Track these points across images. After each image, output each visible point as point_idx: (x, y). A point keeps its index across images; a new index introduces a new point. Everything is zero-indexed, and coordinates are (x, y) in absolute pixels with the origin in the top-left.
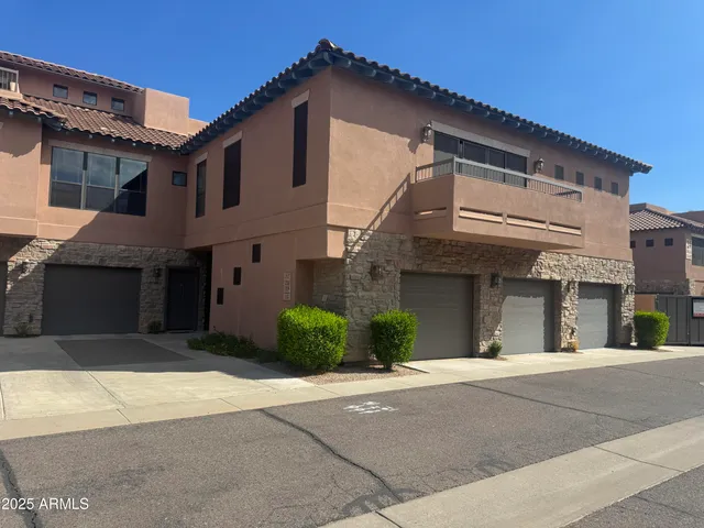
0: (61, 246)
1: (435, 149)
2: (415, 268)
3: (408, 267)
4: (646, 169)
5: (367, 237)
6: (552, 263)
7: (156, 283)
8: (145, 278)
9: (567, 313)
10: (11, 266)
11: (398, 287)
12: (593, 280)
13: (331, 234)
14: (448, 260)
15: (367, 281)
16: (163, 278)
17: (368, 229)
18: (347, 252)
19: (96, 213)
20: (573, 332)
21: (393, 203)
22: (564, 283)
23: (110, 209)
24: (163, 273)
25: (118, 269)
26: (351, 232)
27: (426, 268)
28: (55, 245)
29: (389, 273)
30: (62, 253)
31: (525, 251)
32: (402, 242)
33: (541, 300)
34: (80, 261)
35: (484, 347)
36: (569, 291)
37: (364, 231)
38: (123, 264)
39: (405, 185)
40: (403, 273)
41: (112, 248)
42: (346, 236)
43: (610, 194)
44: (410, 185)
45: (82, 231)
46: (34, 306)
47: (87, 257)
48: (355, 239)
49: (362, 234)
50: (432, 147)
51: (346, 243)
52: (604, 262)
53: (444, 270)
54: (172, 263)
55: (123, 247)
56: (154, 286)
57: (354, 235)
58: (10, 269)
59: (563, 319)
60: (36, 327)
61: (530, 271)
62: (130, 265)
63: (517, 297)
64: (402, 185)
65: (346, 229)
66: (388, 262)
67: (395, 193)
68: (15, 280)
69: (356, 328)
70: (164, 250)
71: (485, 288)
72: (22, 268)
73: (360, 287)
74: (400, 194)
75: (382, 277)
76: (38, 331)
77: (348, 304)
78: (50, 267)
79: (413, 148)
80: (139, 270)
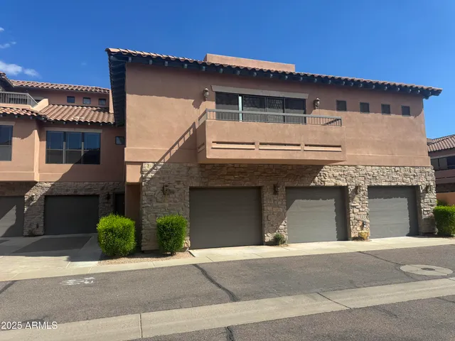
0: (53, 185)
1: (217, 103)
2: (202, 185)
3: (195, 184)
4: (437, 93)
5: (159, 167)
6: (336, 174)
7: (107, 203)
8: (101, 200)
9: (356, 210)
10: (26, 198)
11: (188, 198)
12: (384, 184)
13: (129, 167)
14: (232, 178)
15: (159, 196)
16: (111, 200)
17: (160, 161)
18: (142, 179)
19: (72, 165)
20: (363, 224)
21: (181, 143)
22: (351, 188)
23: (79, 162)
24: (112, 197)
25: (84, 196)
26: (145, 165)
27: (212, 184)
28: (49, 185)
29: (179, 189)
30: (52, 189)
31: (307, 167)
32: (189, 168)
33: (332, 201)
34: (63, 193)
35: (269, 237)
36: (357, 194)
37: (156, 164)
38: (87, 193)
39: (191, 130)
40: (192, 189)
41: (81, 185)
42: (142, 168)
43: (401, 116)
44: (195, 131)
45: (64, 176)
46: (39, 219)
47: (67, 190)
48: (149, 169)
49: (155, 166)
50: (214, 102)
51: (142, 172)
52: (397, 169)
53: (228, 185)
54: (116, 191)
55: (87, 183)
56: (106, 205)
57: (147, 167)
58: (26, 199)
59: (352, 215)
60: (40, 231)
61: (313, 180)
62: (92, 193)
63: (305, 201)
64: (189, 130)
65: (141, 163)
66: (178, 182)
67: (183, 136)
68: (28, 206)
69: (151, 227)
70: (112, 183)
71: (267, 195)
72: (31, 199)
73: (154, 200)
74: (187, 137)
75: (173, 192)
76: (41, 233)
77: (144, 212)
78: (47, 197)
79: (197, 105)
80: (98, 196)
